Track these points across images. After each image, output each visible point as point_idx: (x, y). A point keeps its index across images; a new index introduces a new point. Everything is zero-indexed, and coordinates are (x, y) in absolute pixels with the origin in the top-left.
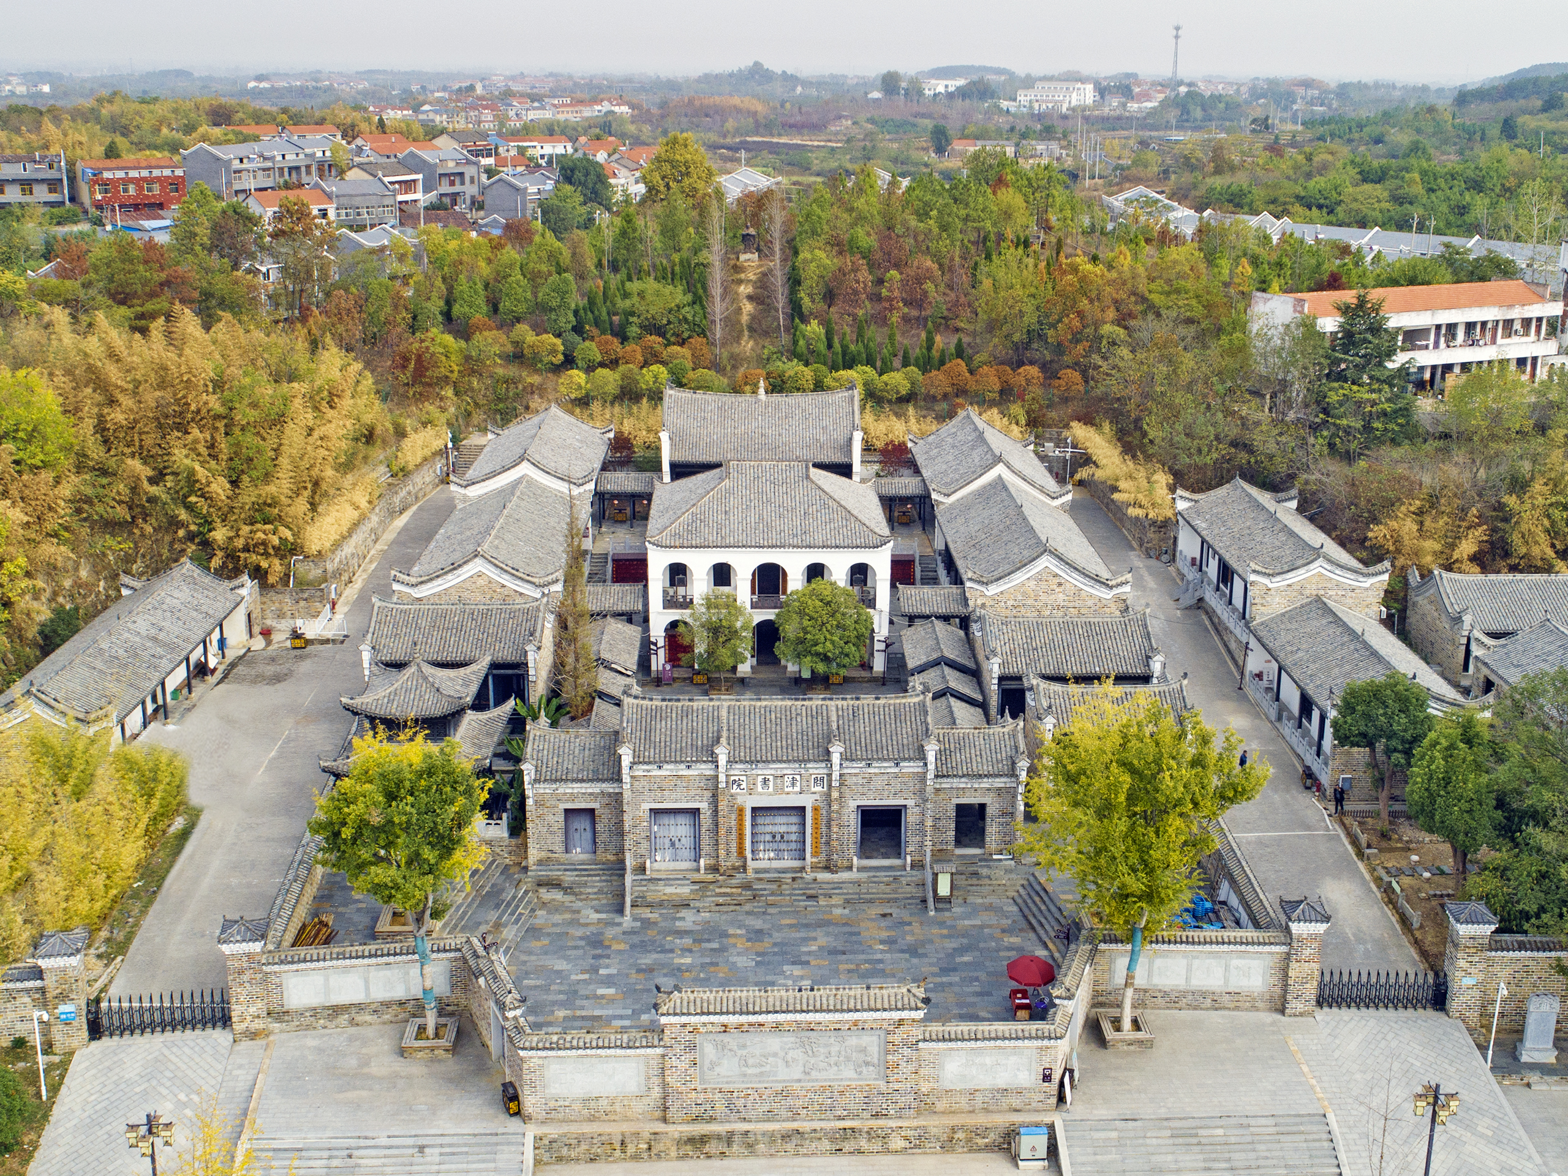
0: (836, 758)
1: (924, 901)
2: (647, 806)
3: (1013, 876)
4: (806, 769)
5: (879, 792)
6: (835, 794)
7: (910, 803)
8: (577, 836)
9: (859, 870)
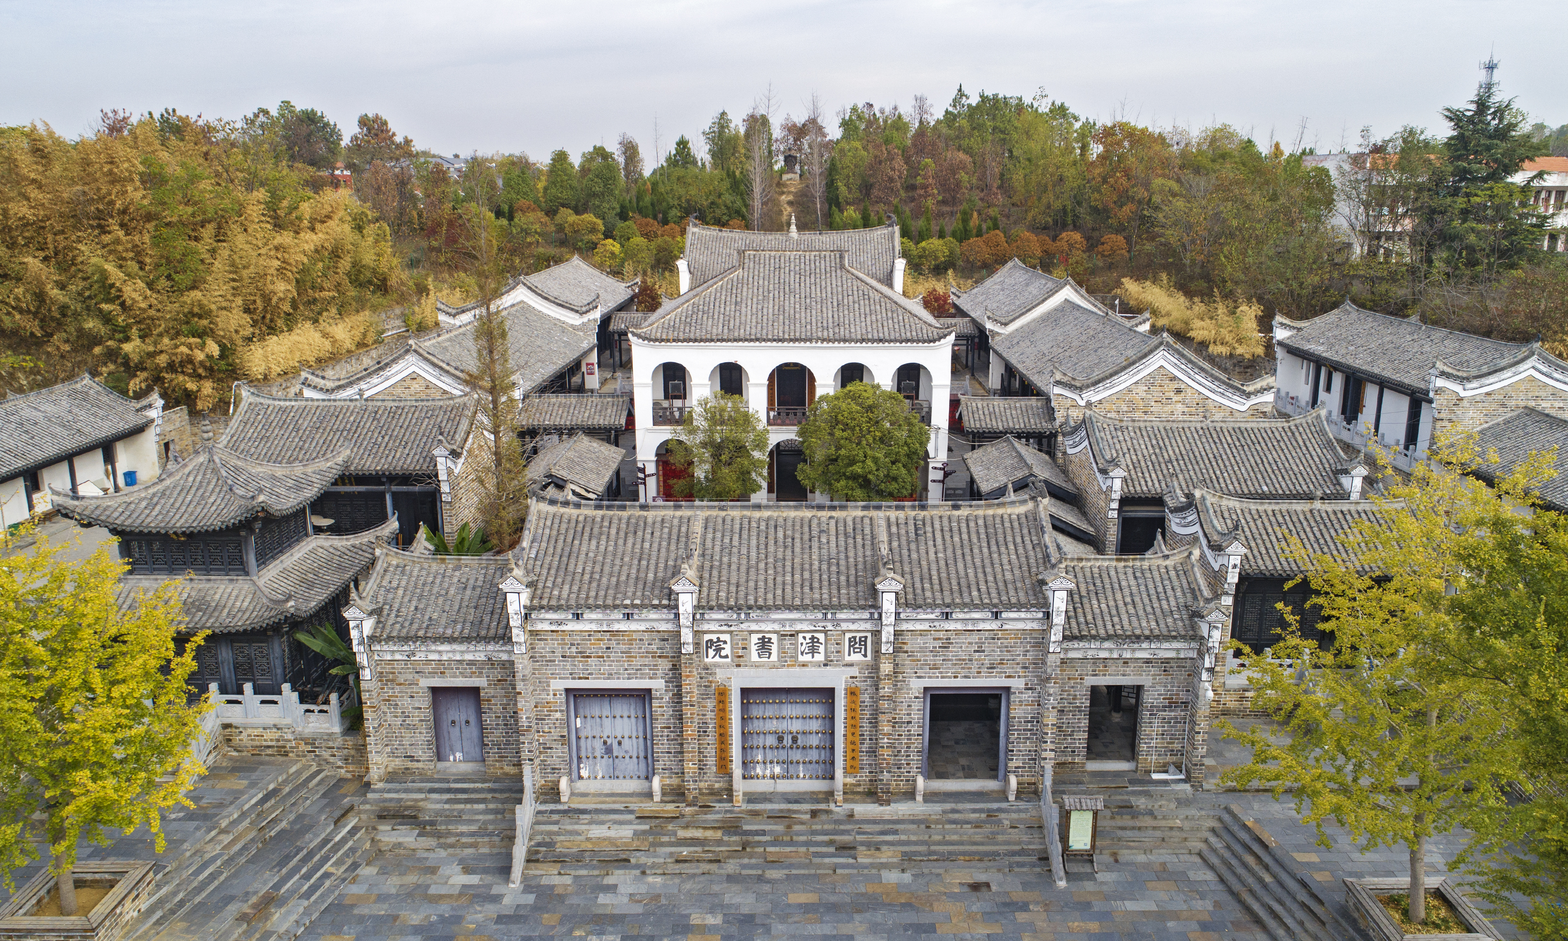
0: (888, 603)
1: (1045, 859)
2: (559, 685)
3: (1192, 812)
4: (837, 622)
5: (964, 663)
6: (886, 668)
7: (1017, 684)
8: (455, 732)
9: (931, 797)
